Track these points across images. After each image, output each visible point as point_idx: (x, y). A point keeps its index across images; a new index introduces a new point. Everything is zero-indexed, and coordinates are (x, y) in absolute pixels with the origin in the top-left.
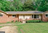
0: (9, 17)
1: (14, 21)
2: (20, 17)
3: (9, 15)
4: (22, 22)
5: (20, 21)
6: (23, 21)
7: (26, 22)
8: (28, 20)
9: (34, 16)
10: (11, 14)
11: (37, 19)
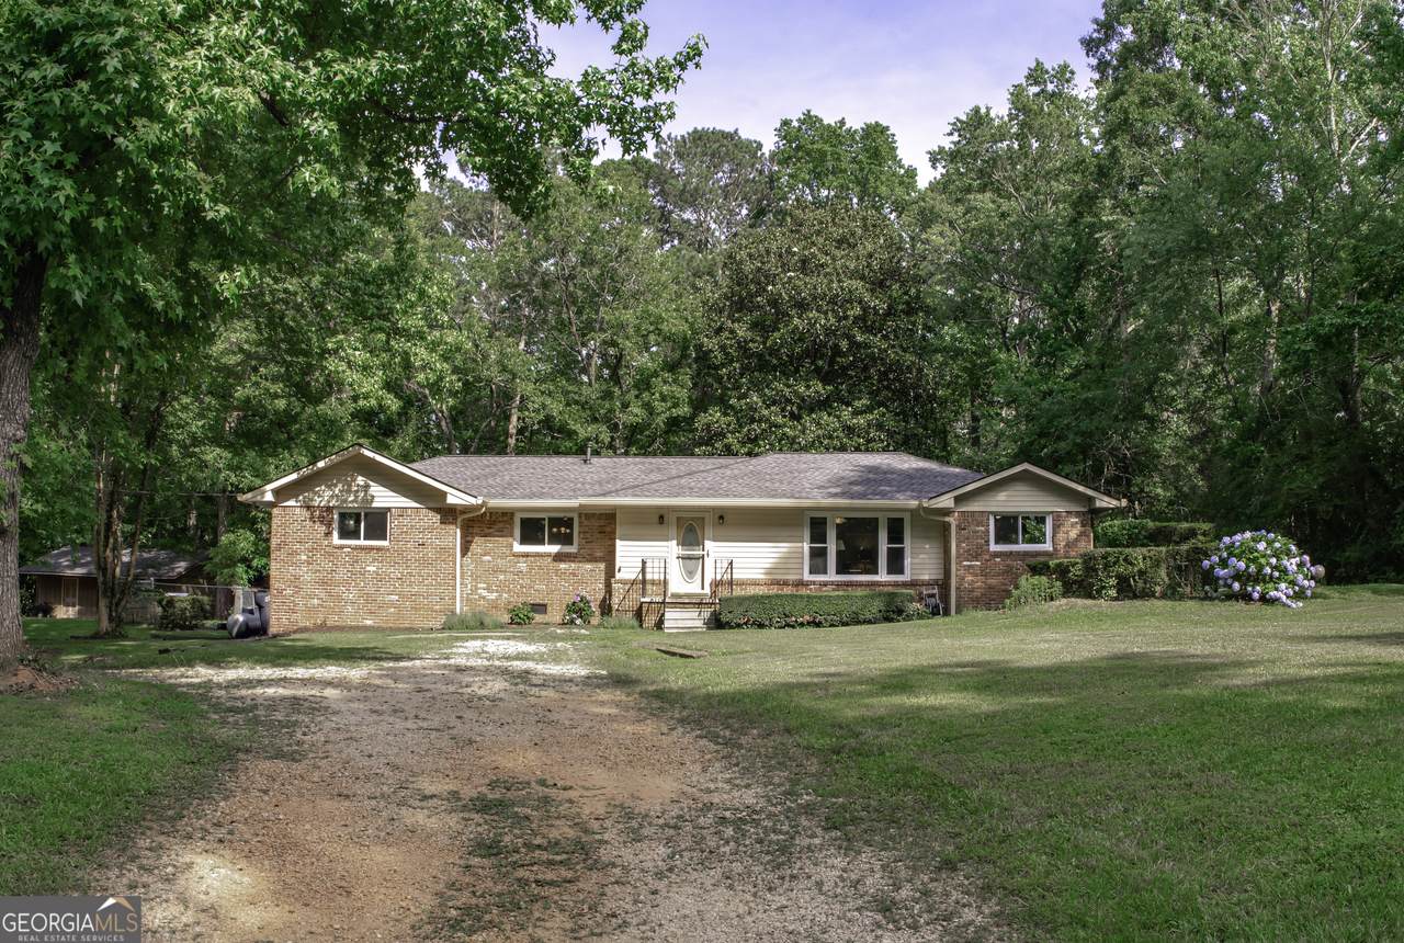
0: (465, 550)
1: (540, 608)
2: (630, 555)
3: (479, 524)
4: (659, 625)
5: (639, 614)
6: (670, 614)
7: (717, 623)
8: (738, 592)
9: (832, 547)
10: (495, 503)
11: (883, 576)
